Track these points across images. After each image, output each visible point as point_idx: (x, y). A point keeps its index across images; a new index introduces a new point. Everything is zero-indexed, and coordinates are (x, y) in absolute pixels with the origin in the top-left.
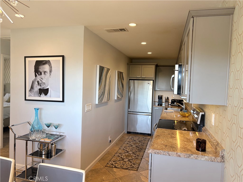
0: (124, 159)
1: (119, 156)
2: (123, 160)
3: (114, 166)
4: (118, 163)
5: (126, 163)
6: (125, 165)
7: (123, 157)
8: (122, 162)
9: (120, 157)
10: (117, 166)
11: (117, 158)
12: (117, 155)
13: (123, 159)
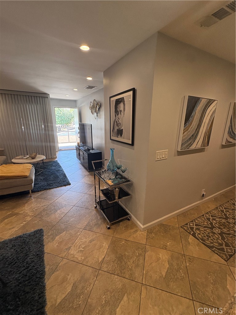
0: (214, 227)
1: (209, 219)
2: (212, 229)
3: (193, 232)
4: (202, 231)
5: (214, 237)
6: (210, 238)
7: (214, 223)
8: (209, 231)
9: (210, 221)
10: (196, 235)
11: (204, 222)
12: (208, 216)
13: (212, 227)
